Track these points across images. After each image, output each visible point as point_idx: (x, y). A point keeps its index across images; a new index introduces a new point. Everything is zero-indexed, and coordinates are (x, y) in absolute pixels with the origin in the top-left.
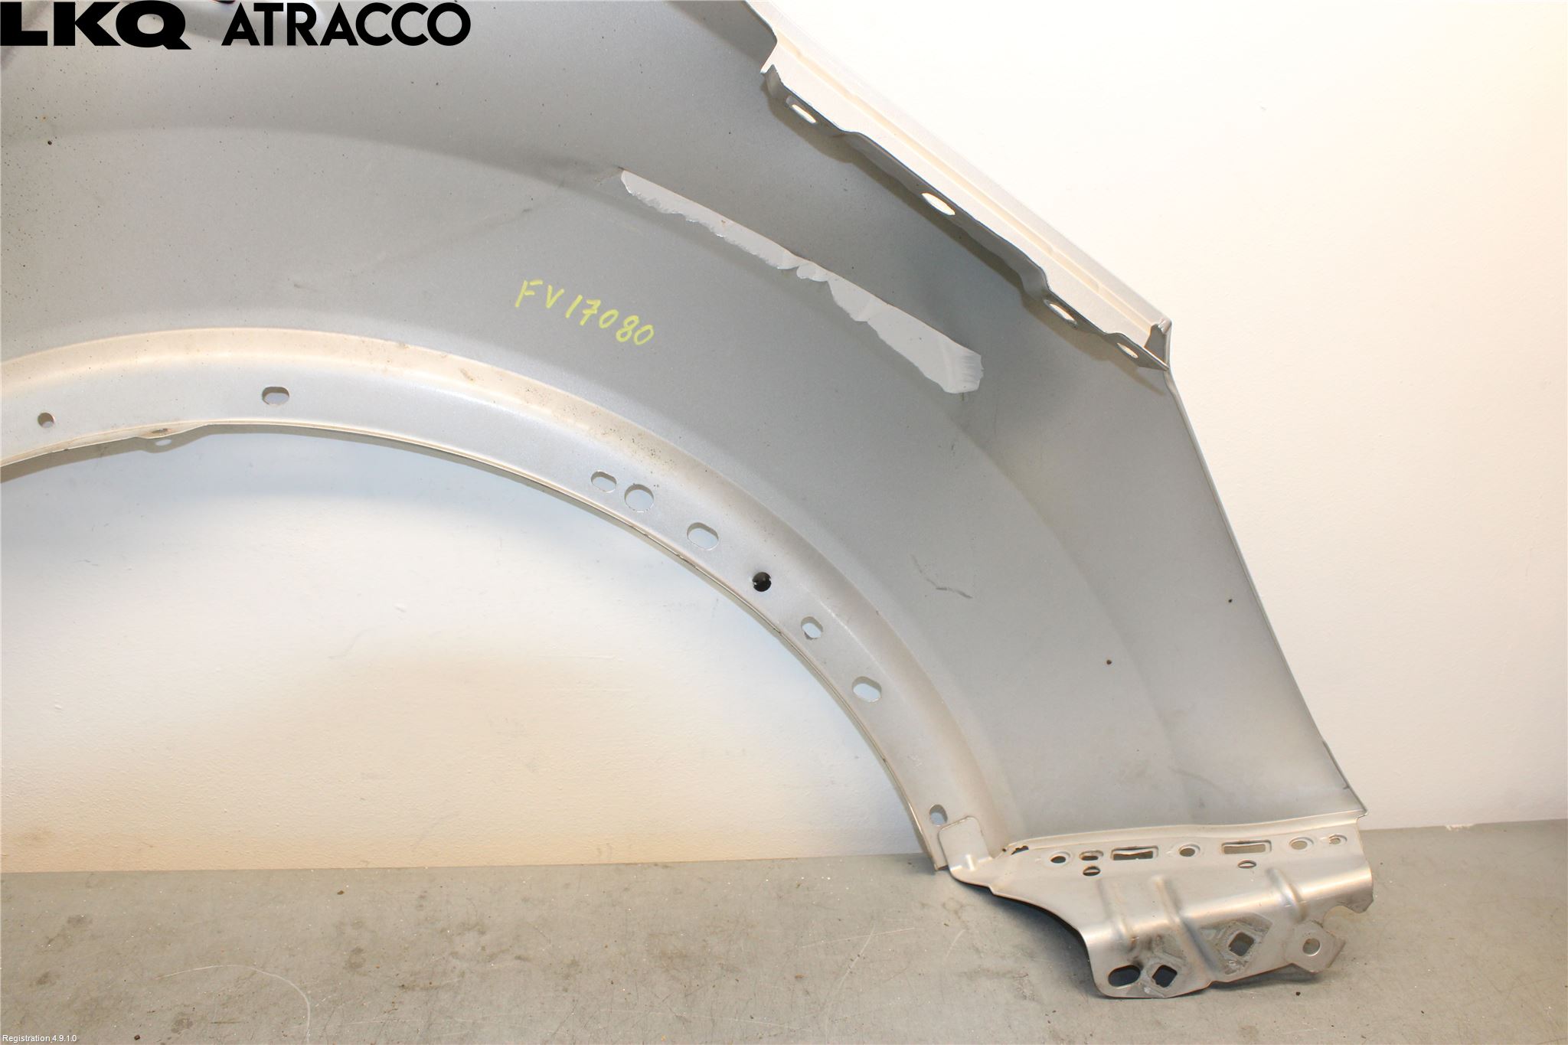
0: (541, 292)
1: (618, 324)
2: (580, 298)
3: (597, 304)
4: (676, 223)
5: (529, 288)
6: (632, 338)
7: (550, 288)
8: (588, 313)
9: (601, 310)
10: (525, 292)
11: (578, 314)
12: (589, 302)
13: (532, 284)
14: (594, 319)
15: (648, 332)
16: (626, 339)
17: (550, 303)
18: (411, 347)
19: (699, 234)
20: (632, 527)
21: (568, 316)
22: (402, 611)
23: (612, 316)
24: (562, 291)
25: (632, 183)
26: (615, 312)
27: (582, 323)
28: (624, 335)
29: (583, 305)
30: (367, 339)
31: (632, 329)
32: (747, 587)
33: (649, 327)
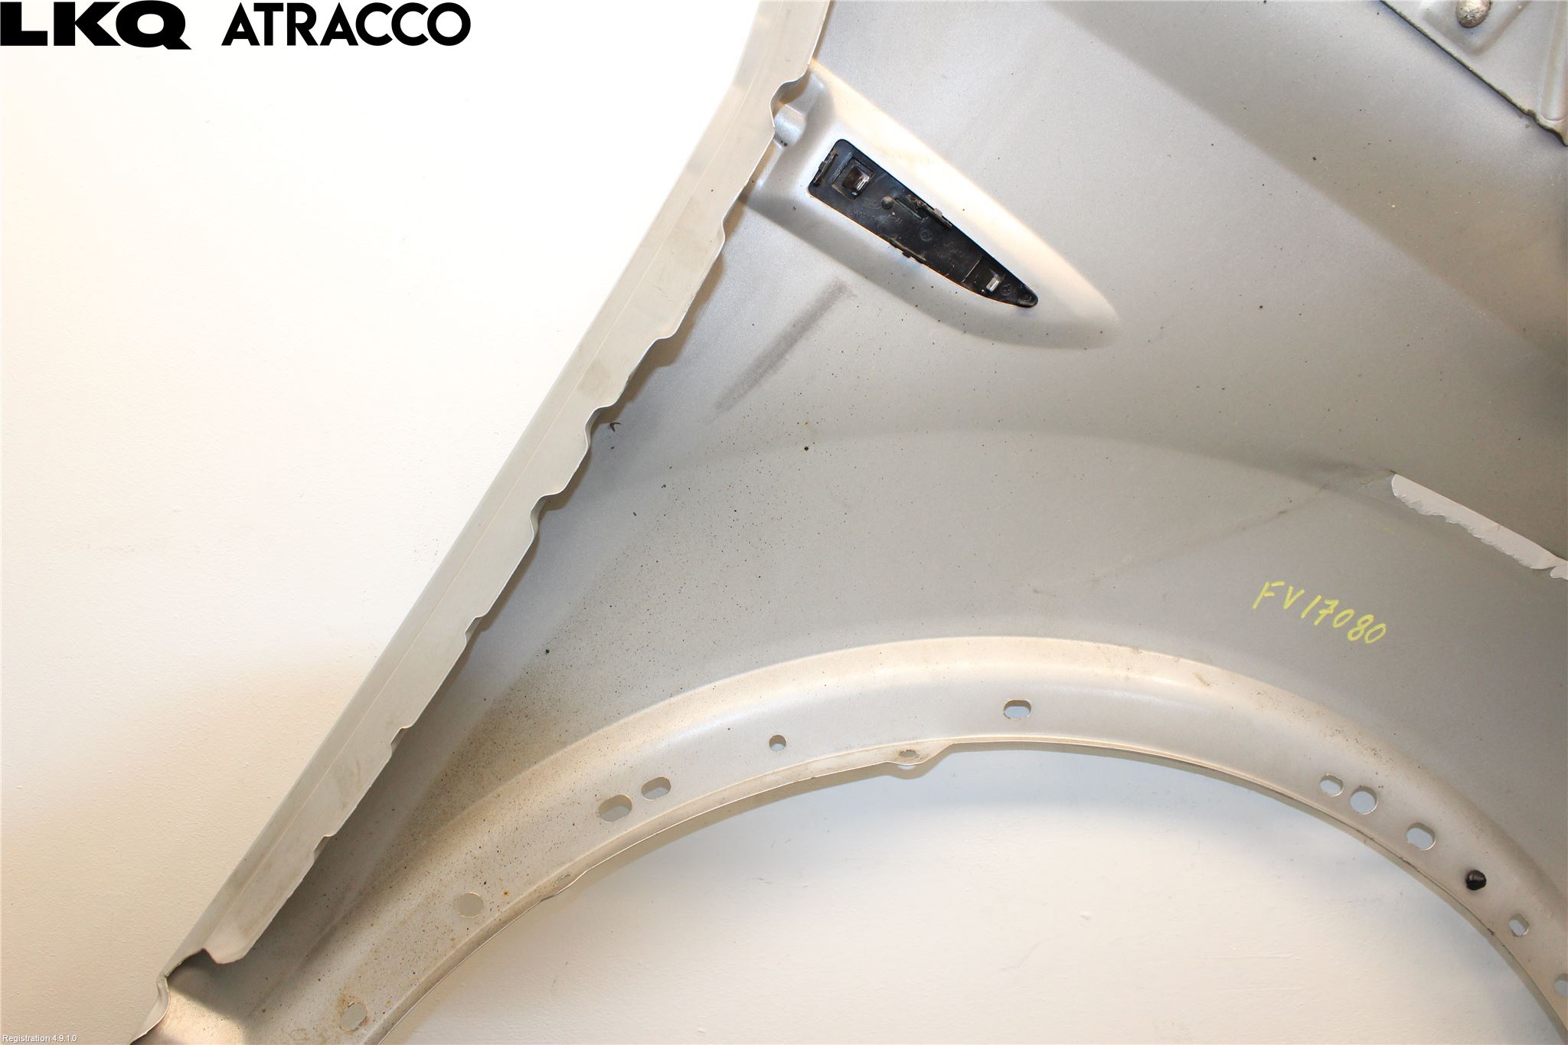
0: (1281, 593)
1: (1352, 623)
2: (1319, 598)
3: (1334, 603)
4: (1436, 525)
5: (1270, 589)
6: (1363, 637)
7: (1291, 588)
8: (1323, 612)
9: (1337, 610)
10: (1265, 593)
11: (1314, 613)
12: (1327, 602)
13: (1273, 585)
14: (1329, 618)
15: (1380, 630)
16: (1359, 636)
17: (1288, 603)
18: (1145, 653)
19: (1458, 534)
20: (1359, 831)
21: (1303, 616)
22: (1087, 918)
23: (1346, 616)
24: (1303, 592)
25: (1403, 487)
26: (1351, 612)
27: (1316, 623)
28: (1355, 634)
29: (1321, 605)
30: (1101, 645)
31: (1366, 628)
32: (1461, 888)
33: (1382, 626)
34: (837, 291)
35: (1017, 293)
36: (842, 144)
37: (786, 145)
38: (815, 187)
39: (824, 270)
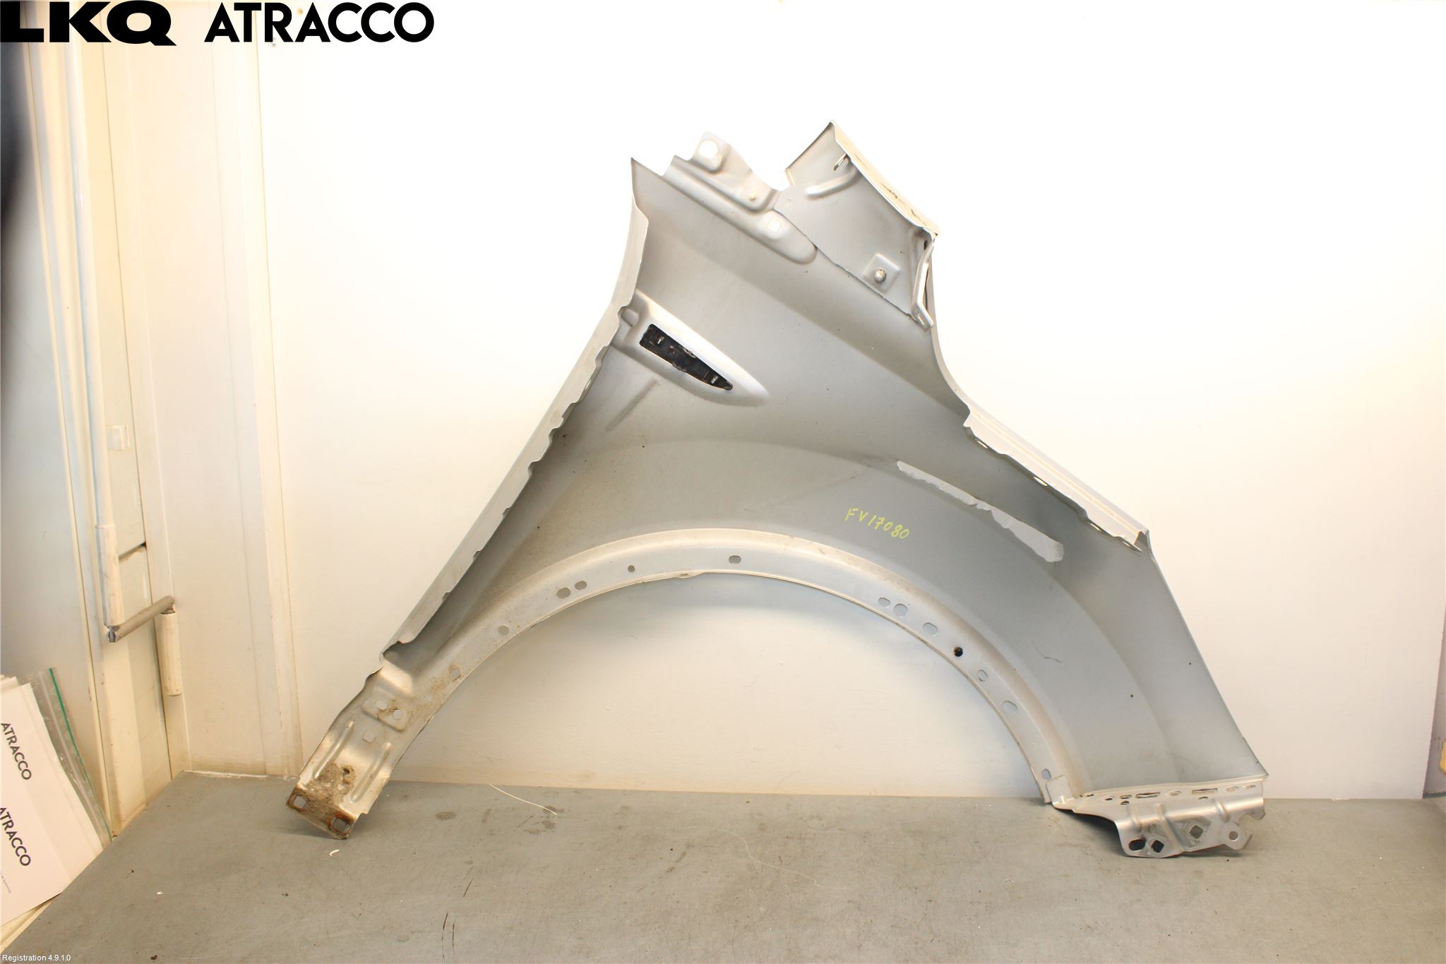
0: (857, 513)
1: (893, 529)
2: (875, 516)
3: (883, 519)
4: (921, 484)
5: (852, 512)
6: (899, 535)
7: (862, 512)
8: (878, 523)
9: (885, 522)
10: (850, 514)
11: (874, 524)
12: (880, 519)
13: (854, 510)
14: (881, 526)
15: (906, 532)
16: (896, 535)
17: (861, 519)
18: (796, 538)
19: (932, 489)
20: (897, 624)
21: (869, 524)
22: (781, 664)
23: (889, 525)
24: (867, 514)
25: (902, 466)
26: (891, 523)
27: (876, 528)
28: (895, 534)
29: (877, 520)
30: (776, 534)
31: (899, 531)
32: (951, 655)
33: (907, 530)
34: (653, 384)
35: (722, 383)
36: (652, 326)
37: (631, 326)
38: (642, 343)
39: (646, 375)
